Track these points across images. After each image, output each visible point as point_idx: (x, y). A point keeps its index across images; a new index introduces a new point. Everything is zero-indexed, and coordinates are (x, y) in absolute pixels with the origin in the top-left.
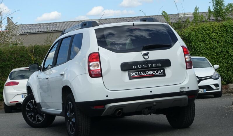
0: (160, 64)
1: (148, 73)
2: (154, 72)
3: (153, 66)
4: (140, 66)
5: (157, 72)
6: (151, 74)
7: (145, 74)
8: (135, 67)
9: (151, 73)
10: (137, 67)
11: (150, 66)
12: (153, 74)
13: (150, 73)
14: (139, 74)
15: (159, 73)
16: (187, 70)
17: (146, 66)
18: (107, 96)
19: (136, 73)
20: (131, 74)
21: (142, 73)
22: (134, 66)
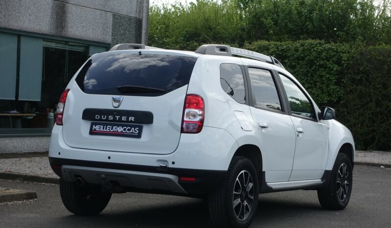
0: (133, 118)
1: (116, 128)
2: (125, 130)
3: (123, 120)
4: (104, 117)
5: (129, 130)
6: (119, 131)
7: (112, 129)
8: (98, 117)
9: (120, 129)
10: (101, 117)
11: (117, 119)
12: (122, 132)
13: (118, 129)
14: (103, 129)
15: (131, 131)
16: (182, 134)
17: (112, 118)
18: (59, 153)
19: (100, 127)
20: (94, 126)
21: (108, 129)
22: (96, 116)
